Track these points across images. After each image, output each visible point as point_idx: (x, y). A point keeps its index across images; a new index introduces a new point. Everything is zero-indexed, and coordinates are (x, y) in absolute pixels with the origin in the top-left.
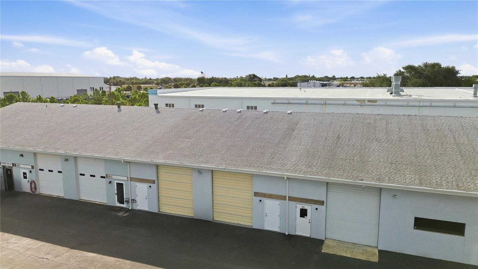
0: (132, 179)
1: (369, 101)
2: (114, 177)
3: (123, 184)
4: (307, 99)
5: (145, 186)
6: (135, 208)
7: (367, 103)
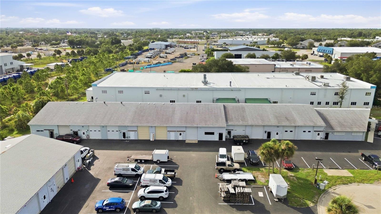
0: (128, 131)
1: (195, 89)
2: (122, 131)
3: (125, 133)
4: (171, 88)
5: (133, 132)
6: (130, 139)
7: (194, 89)
